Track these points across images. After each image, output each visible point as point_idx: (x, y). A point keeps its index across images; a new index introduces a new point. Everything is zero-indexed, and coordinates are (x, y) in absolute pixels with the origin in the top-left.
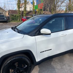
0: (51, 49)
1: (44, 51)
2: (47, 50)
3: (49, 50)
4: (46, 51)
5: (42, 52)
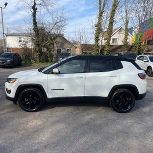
0: (64, 89)
1: (55, 90)
3: (61, 89)
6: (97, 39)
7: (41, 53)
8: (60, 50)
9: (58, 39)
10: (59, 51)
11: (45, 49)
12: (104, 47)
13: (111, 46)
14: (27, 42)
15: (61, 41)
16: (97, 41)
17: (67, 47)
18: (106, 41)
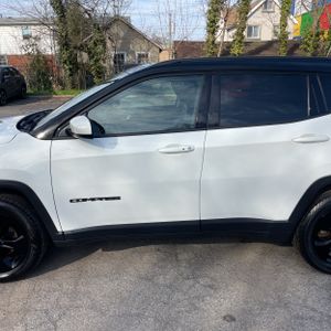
0: (119, 198)
1: (84, 200)
2: (101, 199)
3: (107, 199)
4: (93, 199)
5: (78, 200)
6: (212, 27)
7: (75, 66)
8: (122, 56)
9: (115, 29)
10: (119, 59)
11: (85, 56)
12: (229, 46)
13: (247, 44)
14: (37, 38)
15: (122, 34)
16: (213, 33)
17: (139, 48)
18: (235, 31)
